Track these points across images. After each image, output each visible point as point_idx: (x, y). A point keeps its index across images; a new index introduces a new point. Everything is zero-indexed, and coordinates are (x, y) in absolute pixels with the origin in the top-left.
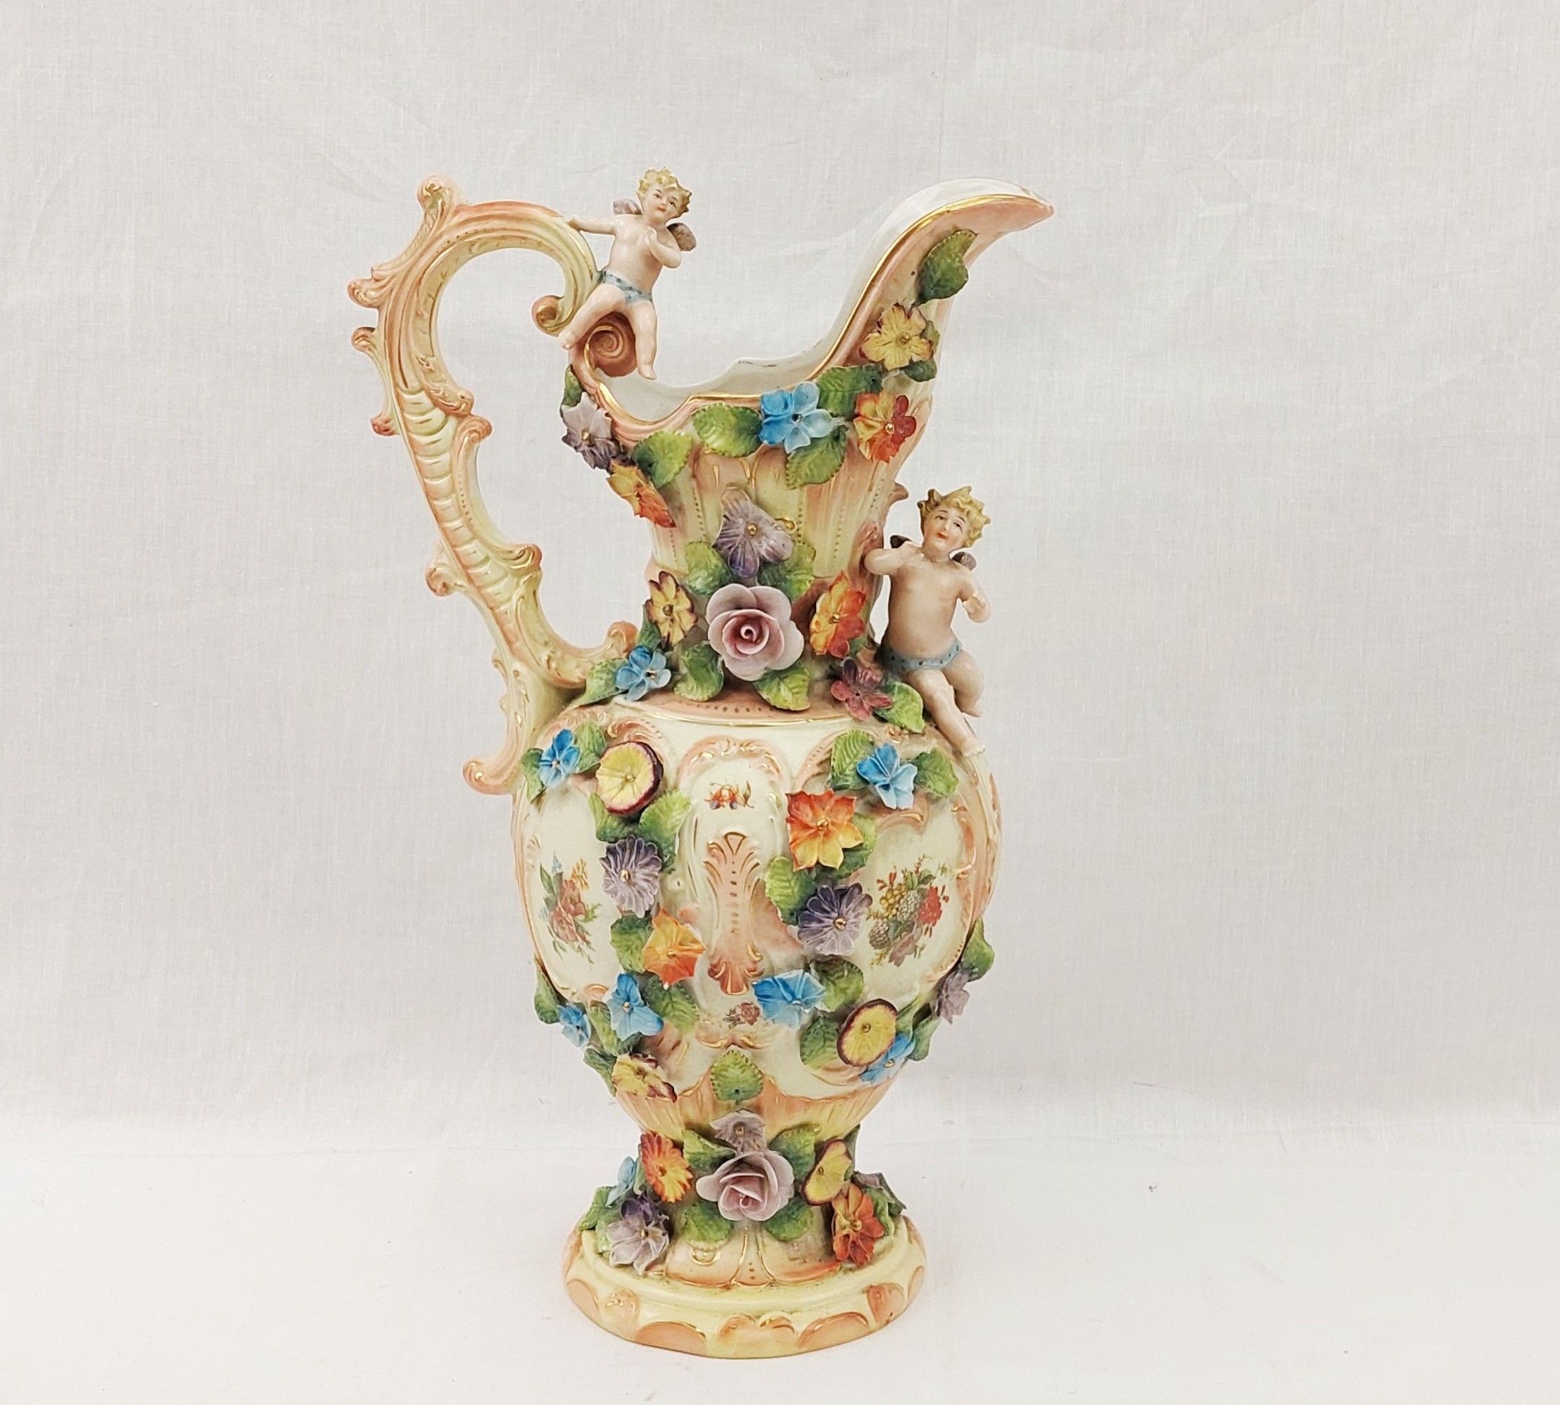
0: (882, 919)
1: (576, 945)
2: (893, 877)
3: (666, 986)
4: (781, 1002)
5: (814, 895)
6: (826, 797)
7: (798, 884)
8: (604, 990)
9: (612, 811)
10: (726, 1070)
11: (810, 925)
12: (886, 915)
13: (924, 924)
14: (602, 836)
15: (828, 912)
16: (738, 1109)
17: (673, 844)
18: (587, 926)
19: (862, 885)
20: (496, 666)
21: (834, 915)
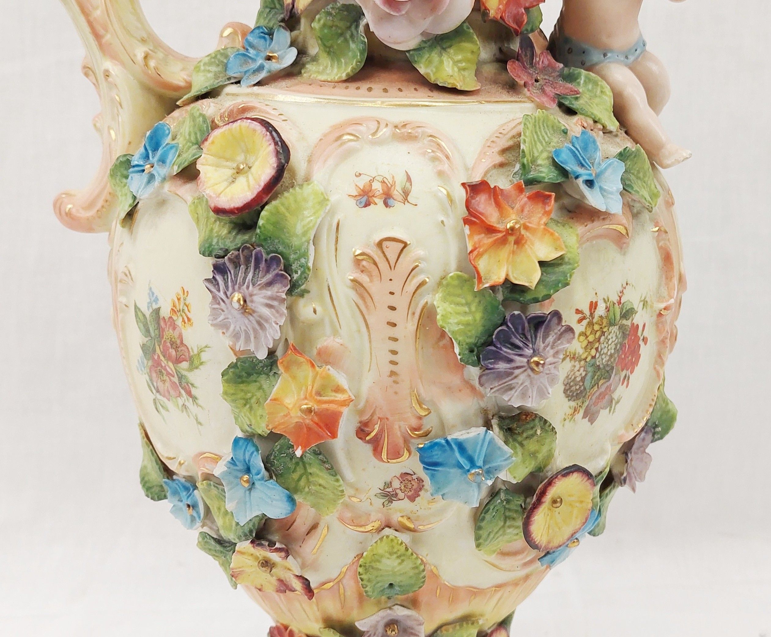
0: (580, 361)
1: (180, 401)
2: (593, 306)
3: (299, 453)
4: (454, 471)
5: (501, 325)
6: (514, 193)
7: (481, 308)
8: (216, 459)
9: (218, 211)
10: (379, 561)
11: (496, 366)
12: (583, 357)
13: (622, 370)
14: (206, 251)
15: (519, 348)
16: (389, 605)
17: (305, 255)
18: (193, 377)
19: (561, 312)
20: (86, 75)
21: (528, 352)
